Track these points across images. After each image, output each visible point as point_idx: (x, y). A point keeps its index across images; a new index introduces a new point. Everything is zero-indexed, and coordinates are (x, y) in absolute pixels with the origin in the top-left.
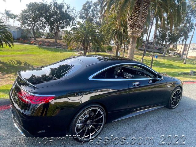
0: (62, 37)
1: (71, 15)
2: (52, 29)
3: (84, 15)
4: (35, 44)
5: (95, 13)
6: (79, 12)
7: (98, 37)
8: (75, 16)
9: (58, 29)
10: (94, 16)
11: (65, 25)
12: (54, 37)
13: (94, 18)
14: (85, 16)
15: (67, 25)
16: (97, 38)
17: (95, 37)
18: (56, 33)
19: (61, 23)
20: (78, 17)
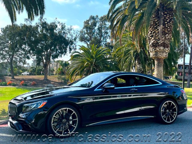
0: (54, 70)
1: (68, 37)
2: (39, 61)
3: (86, 35)
4: (14, 85)
5: (103, 31)
6: (79, 33)
7: (111, 64)
8: (74, 38)
9: (48, 59)
10: (101, 36)
11: (59, 53)
12: (42, 72)
13: (102, 39)
14: (89, 37)
15: (62, 53)
16: (109, 66)
17: (107, 64)
18: (45, 66)
19: (53, 50)
20: (77, 40)
